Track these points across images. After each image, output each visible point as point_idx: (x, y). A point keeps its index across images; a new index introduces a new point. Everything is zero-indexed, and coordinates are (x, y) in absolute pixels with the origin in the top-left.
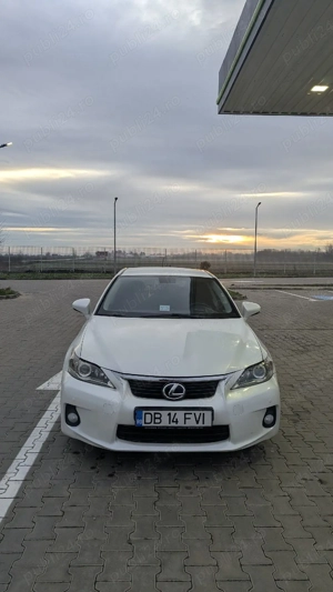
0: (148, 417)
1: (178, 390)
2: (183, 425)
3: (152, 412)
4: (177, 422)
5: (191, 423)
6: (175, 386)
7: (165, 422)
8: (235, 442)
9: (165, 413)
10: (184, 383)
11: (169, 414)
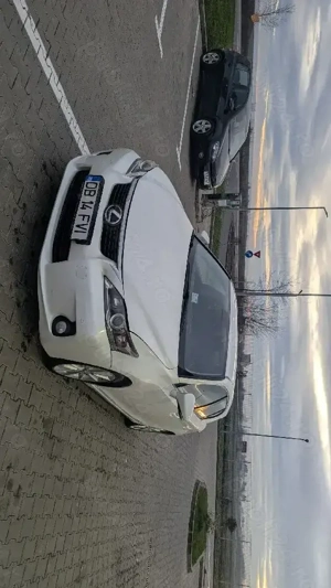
0: (94, 186)
1: (114, 218)
2: (78, 213)
3: (97, 190)
4: (83, 208)
5: (78, 220)
6: (119, 216)
7: (84, 198)
8: (47, 268)
9: (94, 199)
10: (120, 225)
11: (92, 203)
